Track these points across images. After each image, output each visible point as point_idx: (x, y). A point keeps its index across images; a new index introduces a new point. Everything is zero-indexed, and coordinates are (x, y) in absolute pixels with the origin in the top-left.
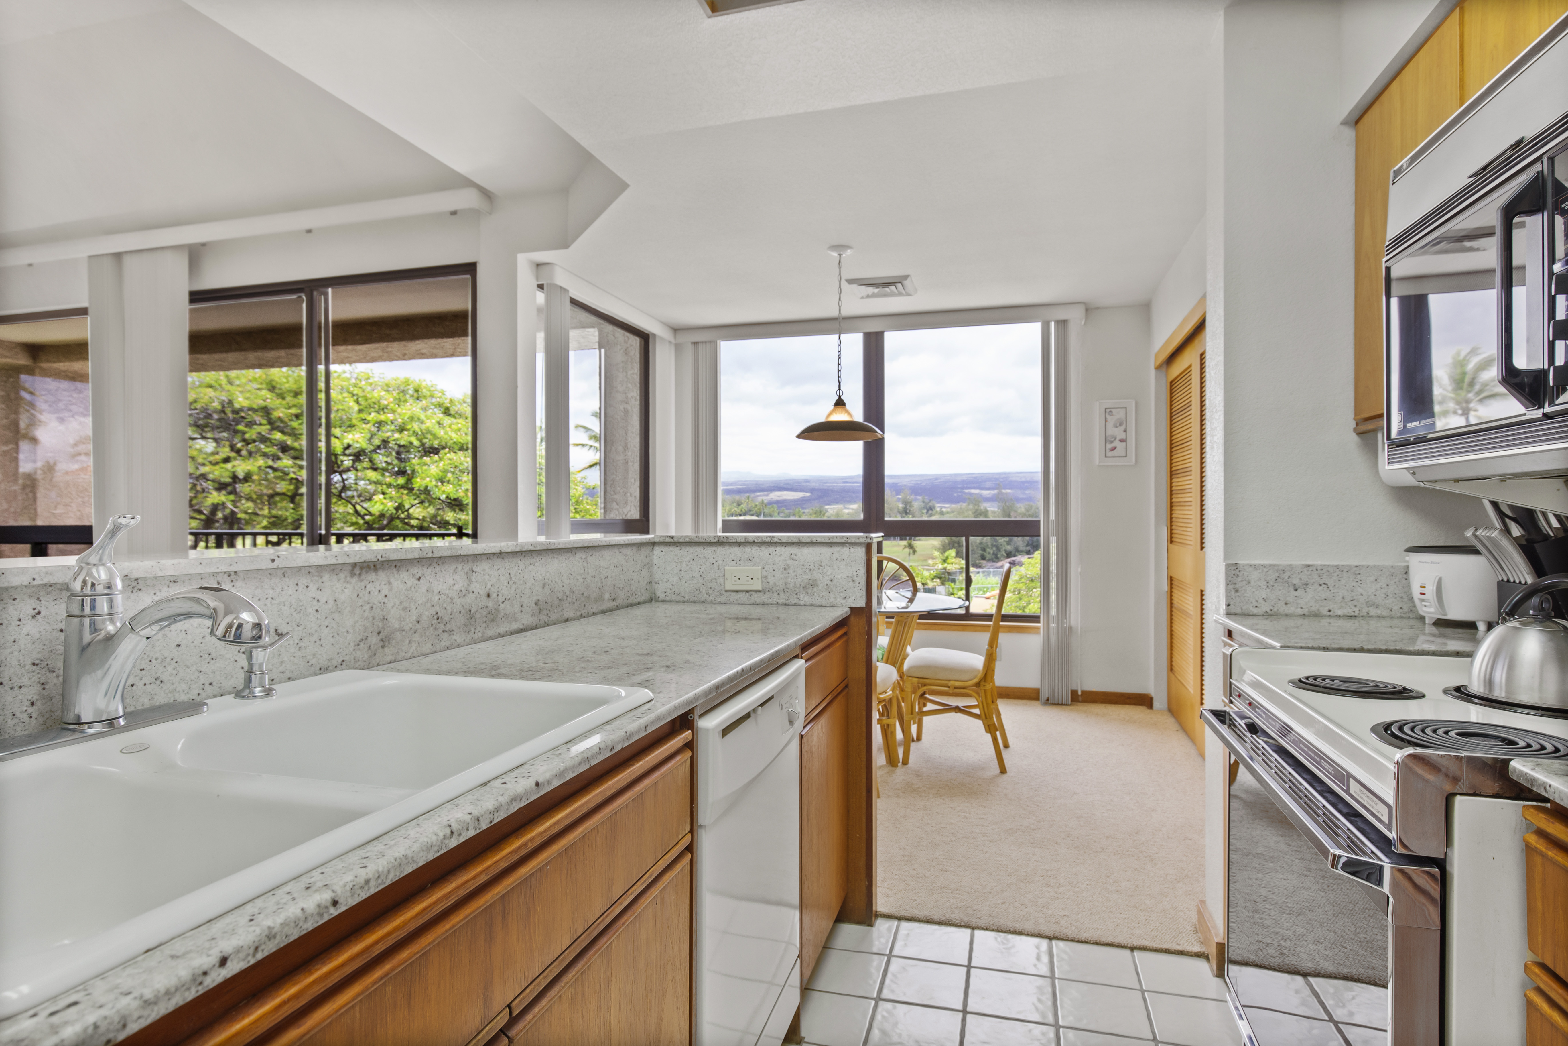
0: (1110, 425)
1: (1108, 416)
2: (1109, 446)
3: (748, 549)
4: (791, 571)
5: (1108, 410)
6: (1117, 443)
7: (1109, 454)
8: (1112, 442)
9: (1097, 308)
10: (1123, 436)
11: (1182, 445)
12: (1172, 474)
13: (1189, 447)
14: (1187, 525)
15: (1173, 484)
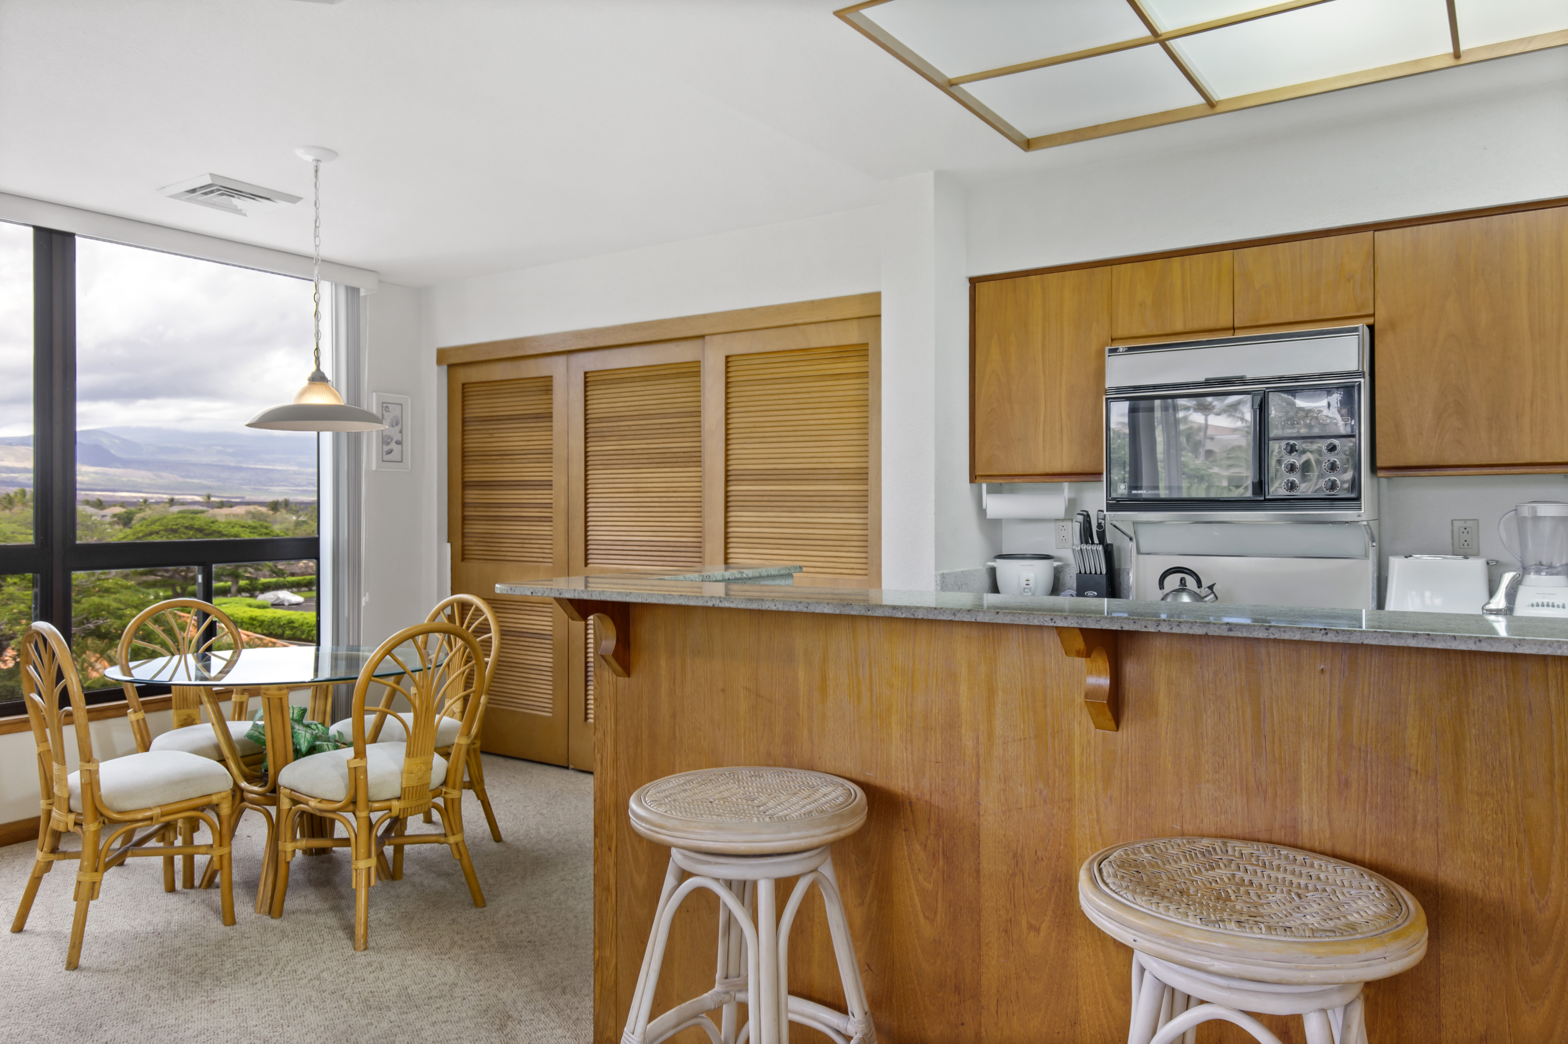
5: (385, 405)
6: (393, 446)
7: (386, 458)
8: (388, 444)
9: (391, 283)
11: (504, 455)
12: (465, 485)
13: (534, 460)
14: (527, 541)
15: (466, 496)
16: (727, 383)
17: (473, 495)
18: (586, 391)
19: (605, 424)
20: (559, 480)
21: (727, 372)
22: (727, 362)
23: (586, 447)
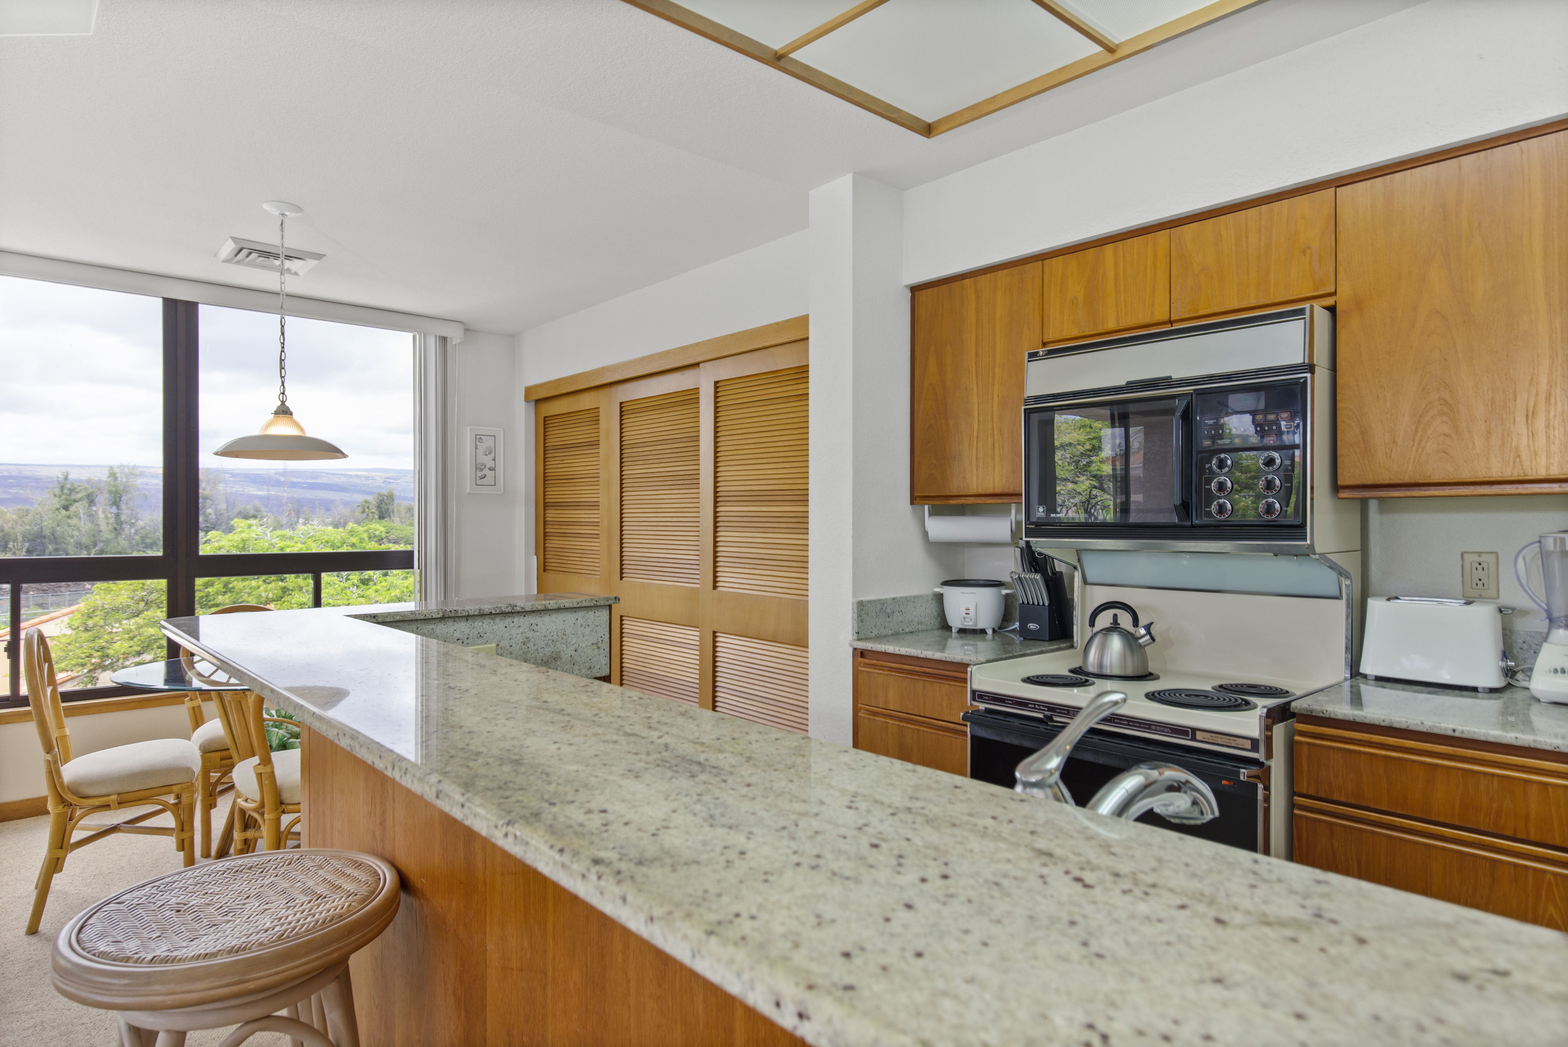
0: (480, 452)
1: (478, 443)
2: (479, 474)
3: (478, 624)
4: (531, 645)
5: (478, 437)
6: (486, 471)
7: (479, 482)
8: (482, 470)
9: (476, 331)
10: (492, 464)
11: (570, 479)
12: (546, 505)
13: (589, 483)
14: (584, 556)
15: (547, 515)
16: (716, 408)
17: (551, 514)
18: (621, 420)
19: (634, 450)
20: (603, 500)
21: (716, 397)
22: (716, 387)
23: (621, 471)
